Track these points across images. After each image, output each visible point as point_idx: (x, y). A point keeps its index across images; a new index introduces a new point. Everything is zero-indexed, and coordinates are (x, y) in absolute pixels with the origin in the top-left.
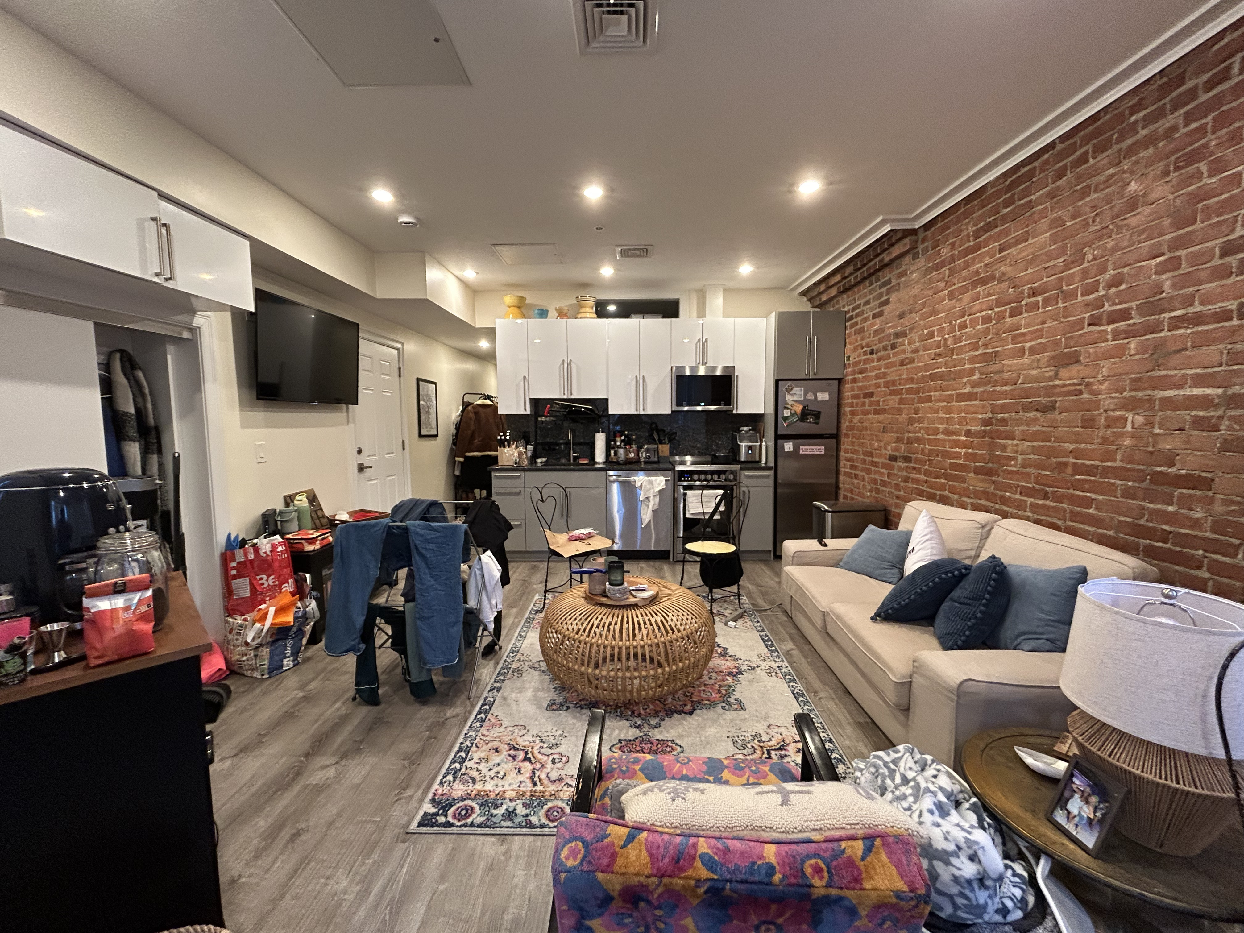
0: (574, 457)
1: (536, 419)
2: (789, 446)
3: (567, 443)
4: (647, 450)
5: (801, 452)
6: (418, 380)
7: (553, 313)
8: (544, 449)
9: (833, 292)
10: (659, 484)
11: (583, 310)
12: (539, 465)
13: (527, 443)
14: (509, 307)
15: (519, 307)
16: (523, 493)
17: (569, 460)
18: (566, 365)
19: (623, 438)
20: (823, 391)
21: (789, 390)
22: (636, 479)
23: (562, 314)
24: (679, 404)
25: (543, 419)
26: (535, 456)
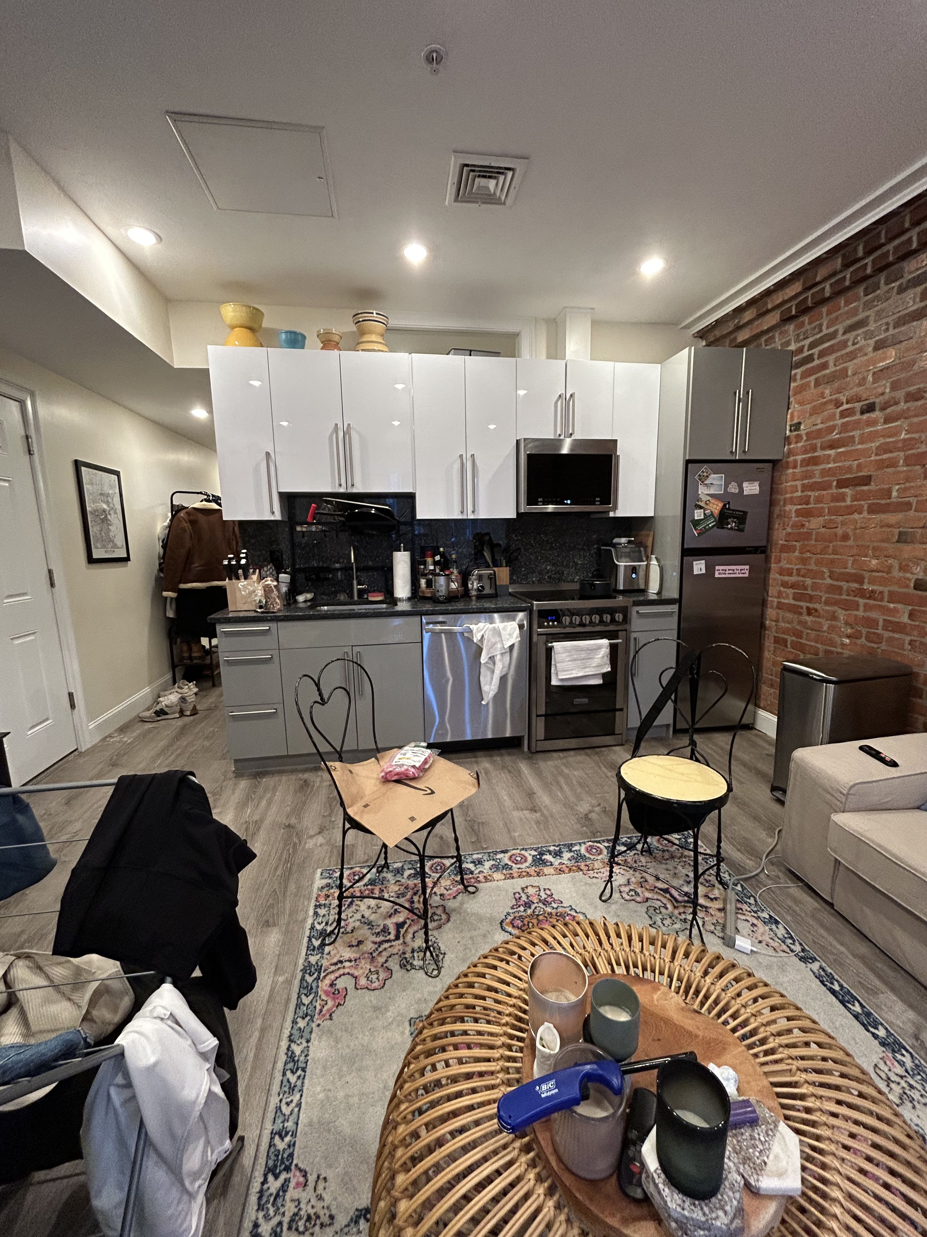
0: (359, 590)
1: (292, 529)
2: (699, 567)
3: (347, 569)
4: (480, 578)
5: (717, 575)
6: (78, 465)
7: (312, 341)
8: (307, 579)
9: (773, 319)
10: (510, 635)
11: (366, 338)
12: (302, 605)
13: (279, 569)
14: (233, 327)
15: (251, 329)
16: (276, 659)
17: (352, 596)
18: (341, 434)
19: (438, 558)
20: (751, 480)
21: (703, 479)
22: (473, 627)
23: (328, 343)
24: (531, 501)
25: (304, 528)
26: (294, 591)
